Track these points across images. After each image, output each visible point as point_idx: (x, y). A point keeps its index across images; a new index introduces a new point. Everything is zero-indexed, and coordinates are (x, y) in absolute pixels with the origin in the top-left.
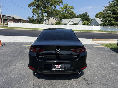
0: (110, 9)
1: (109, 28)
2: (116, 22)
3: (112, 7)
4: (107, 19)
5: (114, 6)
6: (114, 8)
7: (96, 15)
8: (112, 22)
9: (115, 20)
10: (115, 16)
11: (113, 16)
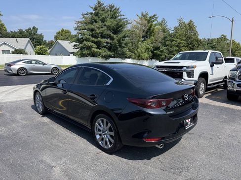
0: (87, 27)
1: (90, 60)
2: (98, 50)
3: (89, 23)
4: (85, 44)
5: (92, 23)
6: (92, 27)
7: (56, 34)
8: (93, 49)
9: (96, 47)
10: (95, 40)
11: (93, 39)
